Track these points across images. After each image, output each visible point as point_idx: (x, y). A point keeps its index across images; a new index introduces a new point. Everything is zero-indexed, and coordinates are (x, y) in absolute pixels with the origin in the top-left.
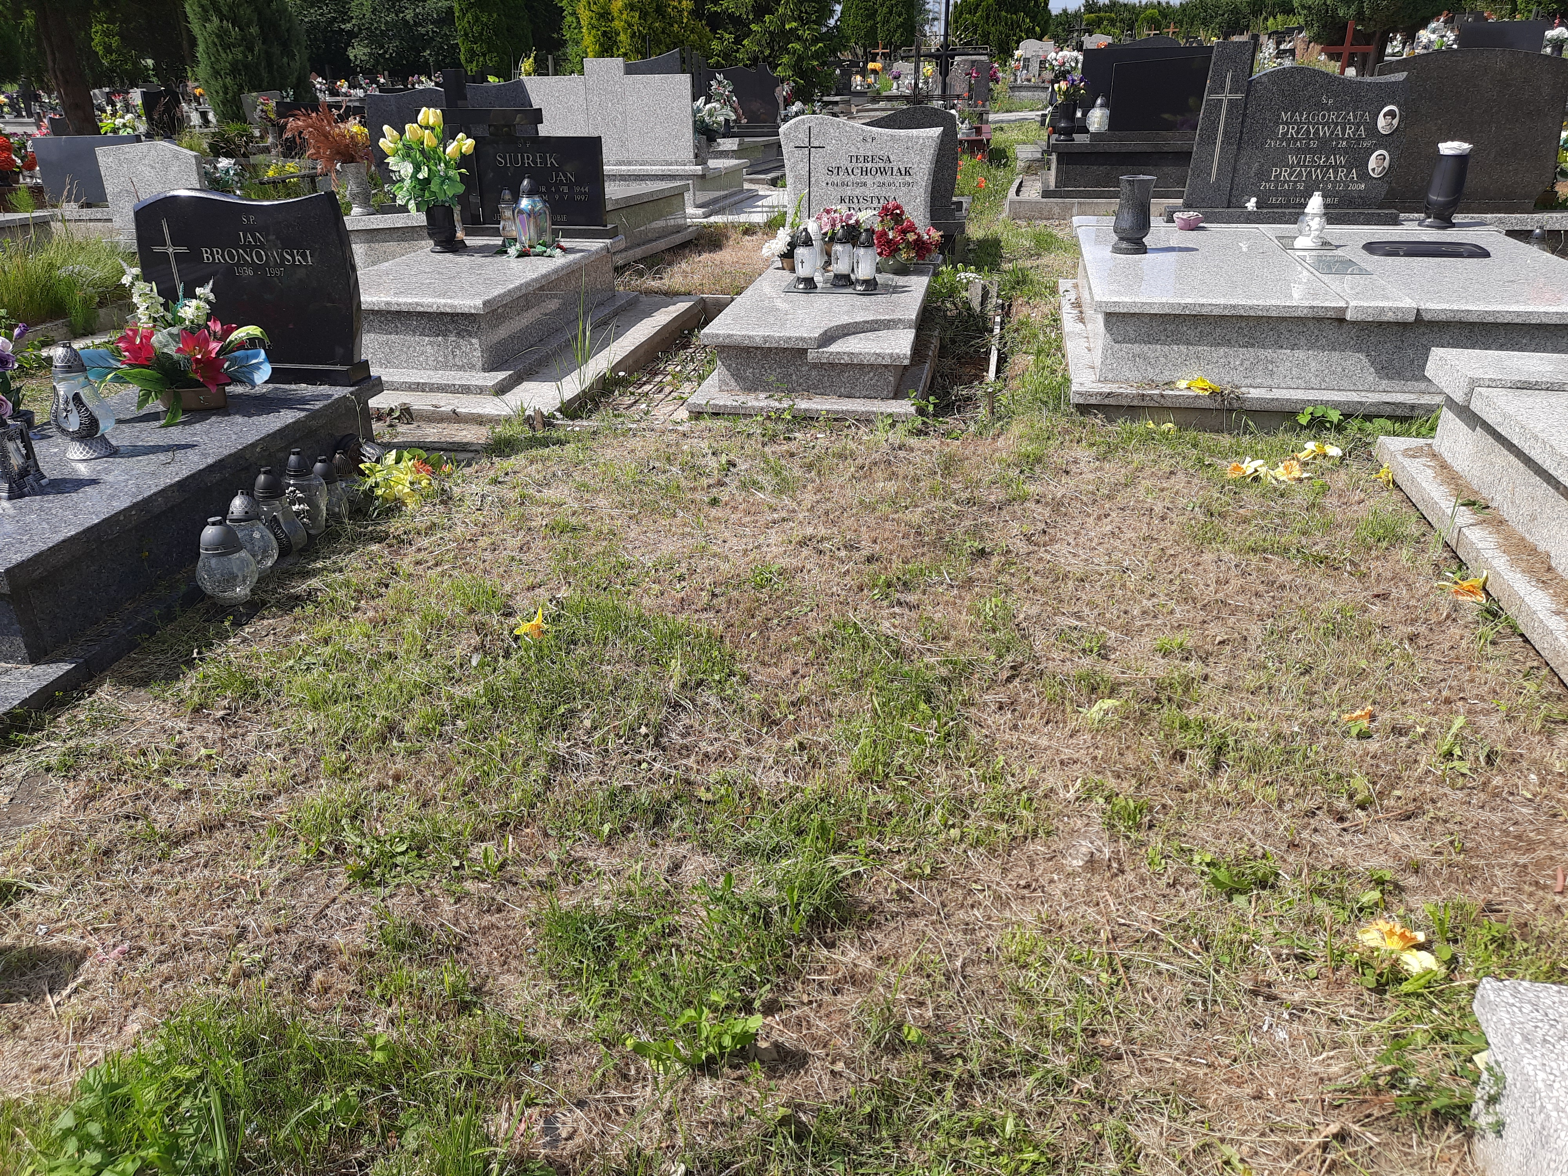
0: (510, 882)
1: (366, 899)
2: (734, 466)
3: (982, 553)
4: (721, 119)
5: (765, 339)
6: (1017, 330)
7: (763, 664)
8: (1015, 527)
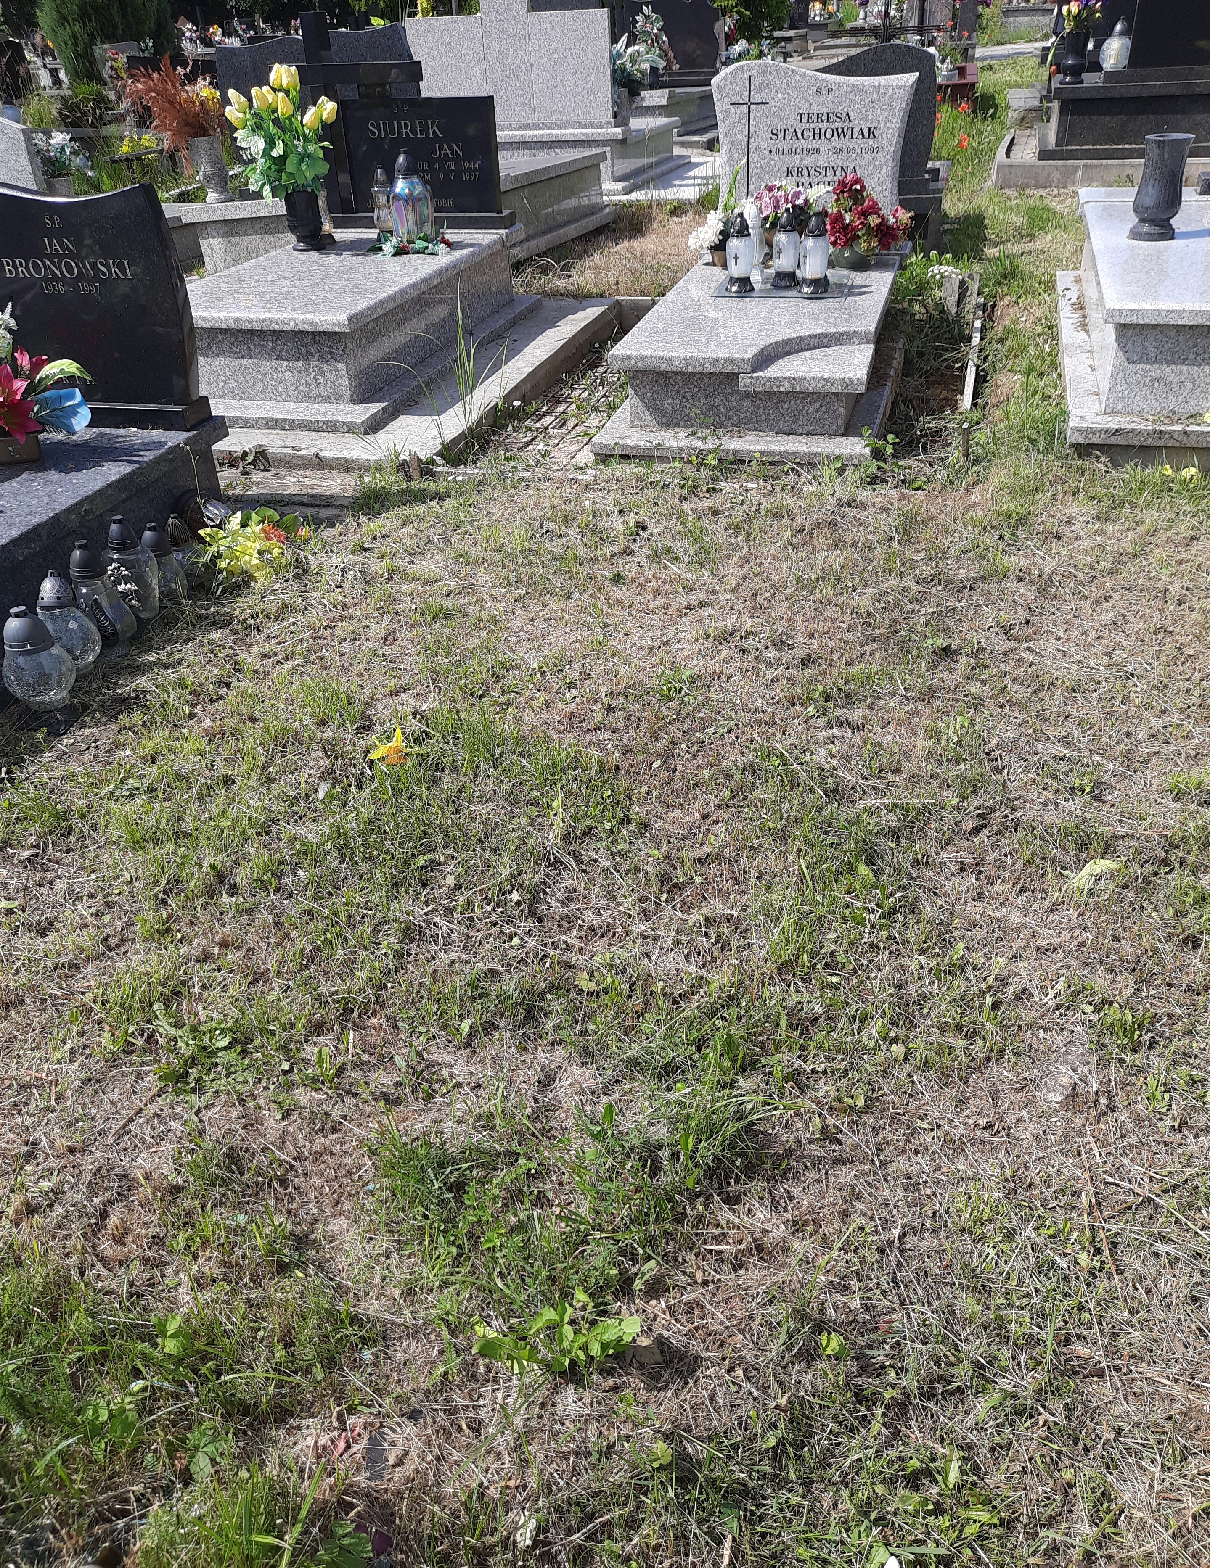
0: (348, 1092)
1: (178, 1109)
2: (644, 528)
3: (947, 653)
4: (646, 66)
5: (688, 361)
6: (1001, 340)
7: (667, 805)
8: (990, 615)
